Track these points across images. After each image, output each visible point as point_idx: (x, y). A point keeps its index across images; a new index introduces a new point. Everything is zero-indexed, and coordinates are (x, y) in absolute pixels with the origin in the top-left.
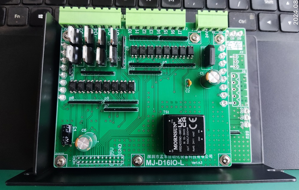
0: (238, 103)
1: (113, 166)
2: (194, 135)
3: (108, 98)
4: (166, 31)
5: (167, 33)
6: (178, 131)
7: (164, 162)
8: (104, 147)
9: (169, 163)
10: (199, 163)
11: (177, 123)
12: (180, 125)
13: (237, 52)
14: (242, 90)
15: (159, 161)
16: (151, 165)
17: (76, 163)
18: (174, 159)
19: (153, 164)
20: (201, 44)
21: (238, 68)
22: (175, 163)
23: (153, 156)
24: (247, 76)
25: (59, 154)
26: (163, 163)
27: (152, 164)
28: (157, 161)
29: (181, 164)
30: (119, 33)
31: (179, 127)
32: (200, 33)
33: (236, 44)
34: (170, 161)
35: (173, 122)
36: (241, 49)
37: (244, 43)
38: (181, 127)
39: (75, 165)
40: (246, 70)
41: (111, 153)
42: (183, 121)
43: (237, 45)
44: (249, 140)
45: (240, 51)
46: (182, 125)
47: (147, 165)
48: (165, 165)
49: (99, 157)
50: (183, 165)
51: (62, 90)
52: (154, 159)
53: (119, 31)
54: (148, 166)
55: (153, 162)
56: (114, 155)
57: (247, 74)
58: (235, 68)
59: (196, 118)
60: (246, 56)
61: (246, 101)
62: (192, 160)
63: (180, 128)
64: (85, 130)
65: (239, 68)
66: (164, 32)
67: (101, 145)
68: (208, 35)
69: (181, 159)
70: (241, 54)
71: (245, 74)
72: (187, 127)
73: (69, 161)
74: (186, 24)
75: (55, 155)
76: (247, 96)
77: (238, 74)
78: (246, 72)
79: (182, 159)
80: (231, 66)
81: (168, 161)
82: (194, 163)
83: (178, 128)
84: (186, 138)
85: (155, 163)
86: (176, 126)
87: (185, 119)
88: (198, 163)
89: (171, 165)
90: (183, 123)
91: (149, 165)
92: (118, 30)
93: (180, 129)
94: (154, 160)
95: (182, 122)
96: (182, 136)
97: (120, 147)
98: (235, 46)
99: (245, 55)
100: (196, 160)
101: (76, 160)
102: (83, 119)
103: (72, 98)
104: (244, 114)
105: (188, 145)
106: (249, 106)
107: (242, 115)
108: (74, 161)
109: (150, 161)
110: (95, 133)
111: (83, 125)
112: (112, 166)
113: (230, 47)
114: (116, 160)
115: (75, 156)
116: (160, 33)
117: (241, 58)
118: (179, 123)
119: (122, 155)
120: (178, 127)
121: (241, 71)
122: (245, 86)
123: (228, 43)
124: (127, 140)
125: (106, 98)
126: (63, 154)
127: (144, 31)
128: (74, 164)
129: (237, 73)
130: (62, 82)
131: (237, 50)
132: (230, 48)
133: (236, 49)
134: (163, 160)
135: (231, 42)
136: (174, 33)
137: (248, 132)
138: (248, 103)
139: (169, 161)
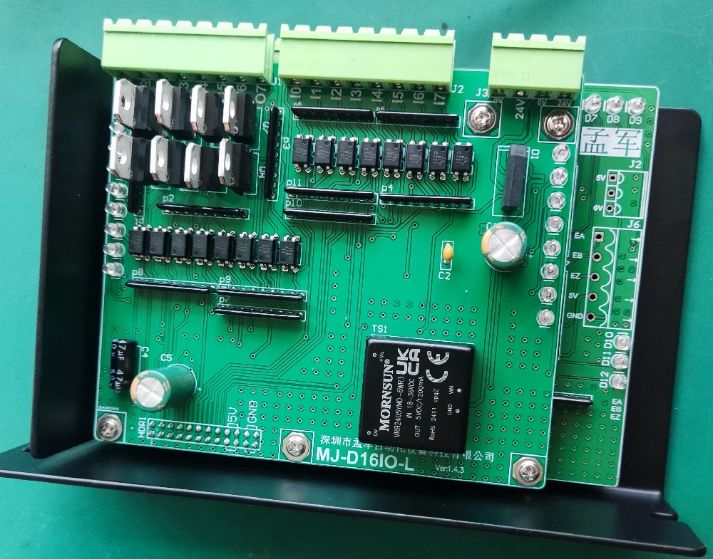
0: (602, 318)
1: (234, 453)
2: (436, 398)
5: (401, 101)
6: (394, 383)
7: (362, 456)
10: (456, 470)
11: (394, 362)
12: (402, 368)
14: (618, 282)
16: (328, 460)
17: (145, 435)
19: (335, 459)
20: (498, 137)
21: (619, 212)
22: (391, 462)
23: (337, 440)
24: (641, 240)
25: (108, 409)
26: (361, 460)
28: (344, 454)
29: (407, 468)
30: (265, 97)
31: (398, 372)
35: (384, 359)
36: (638, 154)
37: (647, 135)
38: (404, 372)
39: (144, 440)
40: (642, 221)
41: (230, 420)
42: (412, 359)
43: (625, 141)
44: (618, 424)
45: (633, 161)
46: (408, 369)
47: (318, 459)
48: (365, 464)
49: (202, 426)
50: (413, 470)
51: (111, 250)
52: (337, 446)
53: (265, 90)
54: (320, 461)
55: (333, 454)
56: (237, 428)
57: (643, 232)
58: (607, 214)
59: (447, 355)
60: (648, 176)
61: (628, 313)
62: (437, 461)
64: (169, 356)
65: (622, 214)
66: (393, 97)
67: (208, 397)
68: (524, 111)
69: (407, 455)
70: (634, 169)
71: (638, 234)
72: (419, 375)
75: (97, 410)
76: (631, 300)
77: (616, 232)
78: (641, 228)
79: (411, 456)
80: (597, 207)
82: (443, 469)
83: (395, 376)
84: (415, 403)
85: (340, 458)
86: (390, 370)
87: (416, 355)
88: (452, 469)
89: (381, 466)
90: (410, 364)
91: (323, 459)
93: (401, 379)
94: (338, 451)
95: (407, 362)
96: (405, 398)
97: (253, 409)
98: (619, 143)
99: (645, 172)
100: (448, 462)
101: (146, 427)
102: (164, 329)
103: (137, 274)
104: (614, 351)
105: (418, 422)
106: (632, 329)
107: (609, 353)
108: (141, 429)
109: (327, 451)
110: (193, 366)
111: (165, 343)
112: (231, 452)
114: (241, 438)
115: (145, 419)
116: (381, 101)
117: (632, 183)
118: (398, 363)
119: (257, 429)
122: (632, 270)
123: (596, 135)
124: (271, 392)
125: (222, 280)
126: (116, 410)
127: (334, 92)
128: (141, 437)
129: (610, 229)
131: (623, 156)
132: (600, 150)
133: (621, 154)
134: (360, 451)
135: (608, 130)
137: (620, 402)
138: (632, 320)
139: (377, 456)
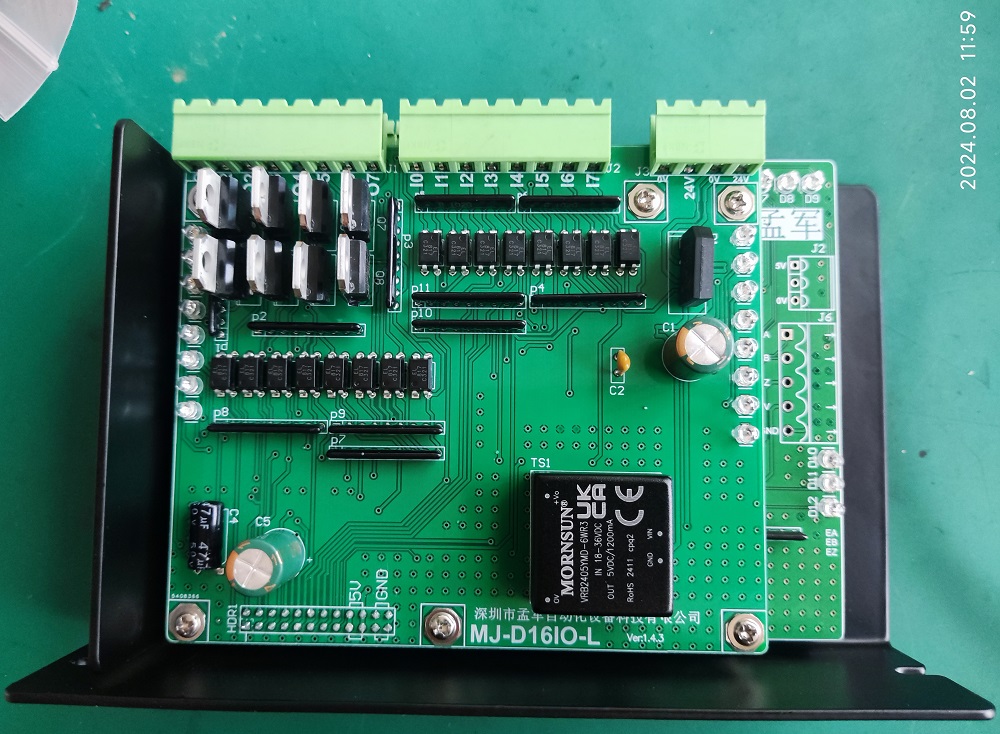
0: (801, 431)
1: (360, 642)
2: (631, 546)
3: (342, 412)
4: (544, 178)
5: (547, 185)
6: (576, 531)
7: (530, 631)
8: (328, 577)
9: (547, 638)
10: (653, 638)
11: (572, 503)
12: (584, 510)
13: (804, 247)
14: (815, 386)
15: (514, 628)
16: (486, 641)
17: (237, 628)
18: (567, 624)
19: (495, 638)
20: (667, 221)
21: (806, 304)
22: (569, 636)
23: (495, 613)
24: (836, 335)
25: (184, 597)
26: (529, 636)
27: (491, 638)
28: (506, 630)
29: (590, 643)
30: (378, 187)
31: (579, 516)
32: (666, 181)
33: (802, 218)
34: (553, 630)
35: (559, 500)
36: (819, 237)
37: (828, 214)
38: (587, 516)
39: (235, 636)
40: (835, 312)
41: (352, 599)
42: (596, 498)
43: (803, 222)
44: (836, 561)
45: (815, 245)
46: (591, 512)
47: (472, 640)
48: (535, 642)
49: (314, 610)
50: (598, 643)
51: (188, 385)
52: (496, 622)
53: (378, 179)
54: (476, 643)
55: (491, 632)
56: (363, 607)
57: (837, 326)
58: (794, 307)
59: (641, 489)
60: (834, 262)
61: (831, 423)
62: (629, 628)
63: (583, 520)
64: (266, 519)
65: (810, 306)
66: (537, 180)
67: (321, 570)
68: (695, 190)
69: (589, 624)
70: (818, 254)
71: (831, 329)
72: (607, 518)
73: (216, 624)
74: (612, 149)
75: (169, 600)
76: (834, 407)
77: (806, 327)
78: (835, 321)
79: (594, 626)
80: (780, 300)
81: (547, 631)
82: (636, 639)
83: (576, 521)
84: (605, 555)
85: (502, 637)
86: (569, 514)
87: (601, 492)
88: (648, 638)
89: (556, 642)
90: (594, 504)
91: (479, 641)
92: (375, 175)
93: (584, 525)
94: (499, 627)
95: (590, 502)
96: (592, 549)
97: (382, 582)
98: (797, 225)
99: (831, 257)
100: (642, 629)
101: (237, 618)
102: (258, 484)
103: (221, 414)
104: (820, 470)
105: (610, 580)
106: (839, 441)
107: (815, 474)
108: (232, 621)
109: (485, 628)
110: (300, 530)
111: (261, 502)
112: (355, 640)
113: (776, 231)
114: (369, 622)
115: (236, 606)
116: (522, 185)
117: (816, 270)
118: (579, 504)
119: (389, 608)
120: (575, 516)
121: (814, 317)
122: (830, 372)
123: (770, 217)
124: (406, 556)
125: (334, 415)
126: (195, 597)
127: (464, 178)
128: (231, 631)
129: (799, 324)
130: (189, 360)
131: (803, 239)
132: (776, 235)
133: (801, 237)
134: (527, 626)
136: (572, 185)
137: (835, 533)
138: (838, 431)
139: (550, 629)
